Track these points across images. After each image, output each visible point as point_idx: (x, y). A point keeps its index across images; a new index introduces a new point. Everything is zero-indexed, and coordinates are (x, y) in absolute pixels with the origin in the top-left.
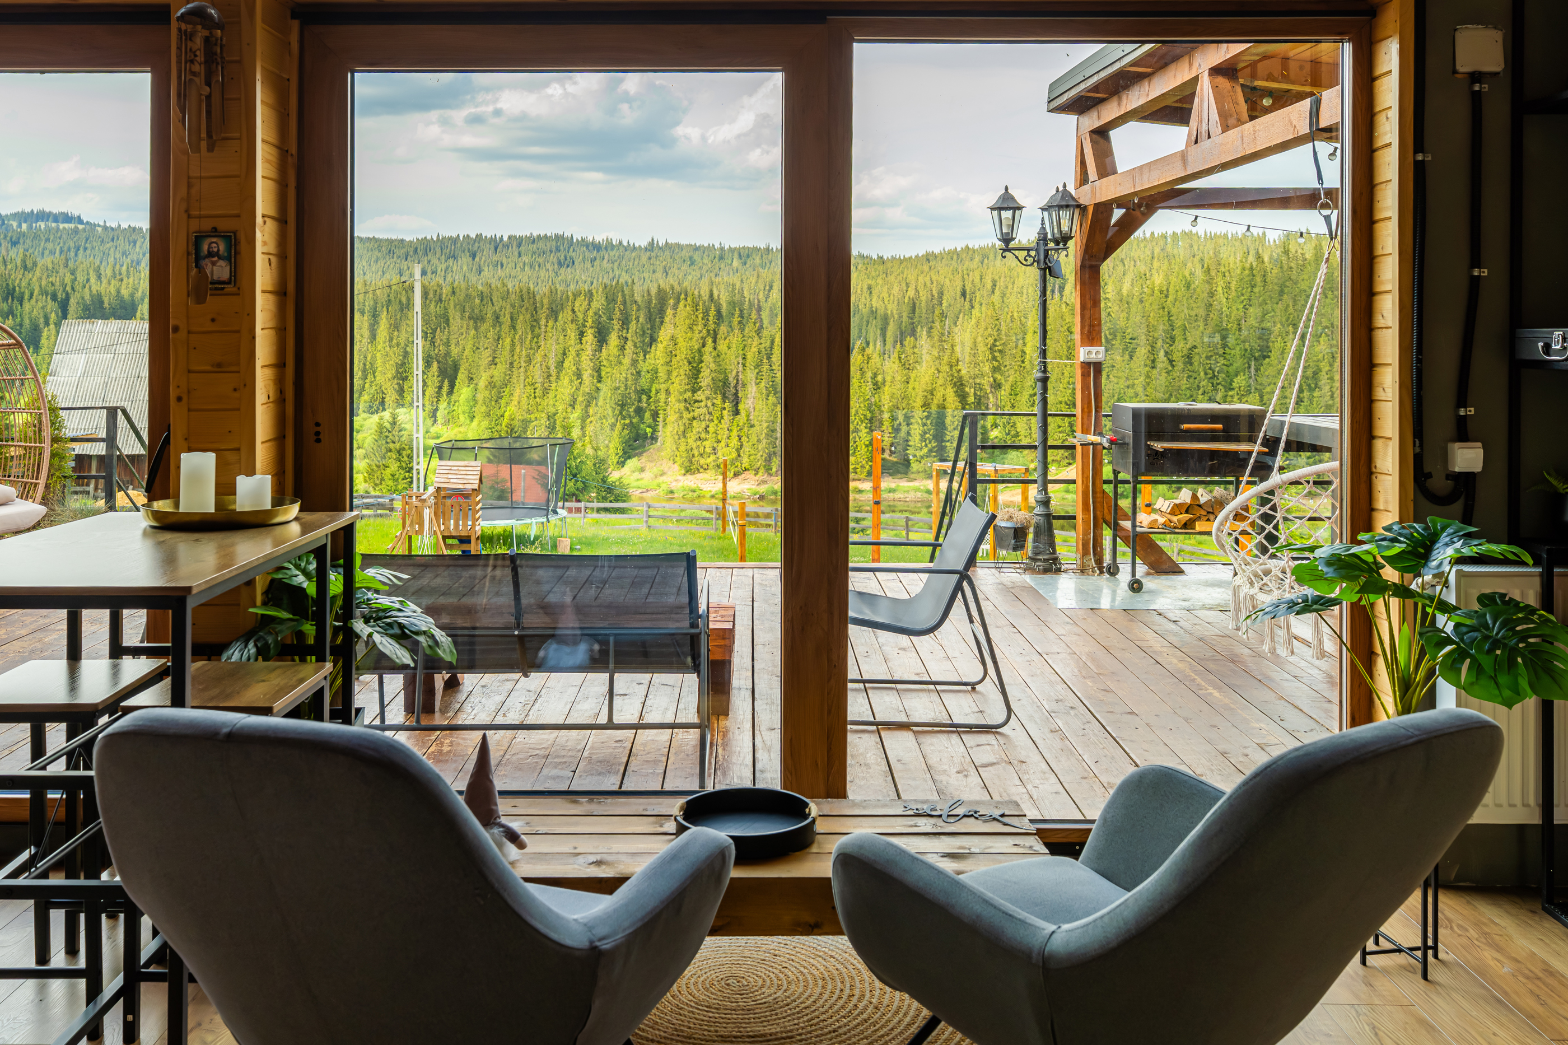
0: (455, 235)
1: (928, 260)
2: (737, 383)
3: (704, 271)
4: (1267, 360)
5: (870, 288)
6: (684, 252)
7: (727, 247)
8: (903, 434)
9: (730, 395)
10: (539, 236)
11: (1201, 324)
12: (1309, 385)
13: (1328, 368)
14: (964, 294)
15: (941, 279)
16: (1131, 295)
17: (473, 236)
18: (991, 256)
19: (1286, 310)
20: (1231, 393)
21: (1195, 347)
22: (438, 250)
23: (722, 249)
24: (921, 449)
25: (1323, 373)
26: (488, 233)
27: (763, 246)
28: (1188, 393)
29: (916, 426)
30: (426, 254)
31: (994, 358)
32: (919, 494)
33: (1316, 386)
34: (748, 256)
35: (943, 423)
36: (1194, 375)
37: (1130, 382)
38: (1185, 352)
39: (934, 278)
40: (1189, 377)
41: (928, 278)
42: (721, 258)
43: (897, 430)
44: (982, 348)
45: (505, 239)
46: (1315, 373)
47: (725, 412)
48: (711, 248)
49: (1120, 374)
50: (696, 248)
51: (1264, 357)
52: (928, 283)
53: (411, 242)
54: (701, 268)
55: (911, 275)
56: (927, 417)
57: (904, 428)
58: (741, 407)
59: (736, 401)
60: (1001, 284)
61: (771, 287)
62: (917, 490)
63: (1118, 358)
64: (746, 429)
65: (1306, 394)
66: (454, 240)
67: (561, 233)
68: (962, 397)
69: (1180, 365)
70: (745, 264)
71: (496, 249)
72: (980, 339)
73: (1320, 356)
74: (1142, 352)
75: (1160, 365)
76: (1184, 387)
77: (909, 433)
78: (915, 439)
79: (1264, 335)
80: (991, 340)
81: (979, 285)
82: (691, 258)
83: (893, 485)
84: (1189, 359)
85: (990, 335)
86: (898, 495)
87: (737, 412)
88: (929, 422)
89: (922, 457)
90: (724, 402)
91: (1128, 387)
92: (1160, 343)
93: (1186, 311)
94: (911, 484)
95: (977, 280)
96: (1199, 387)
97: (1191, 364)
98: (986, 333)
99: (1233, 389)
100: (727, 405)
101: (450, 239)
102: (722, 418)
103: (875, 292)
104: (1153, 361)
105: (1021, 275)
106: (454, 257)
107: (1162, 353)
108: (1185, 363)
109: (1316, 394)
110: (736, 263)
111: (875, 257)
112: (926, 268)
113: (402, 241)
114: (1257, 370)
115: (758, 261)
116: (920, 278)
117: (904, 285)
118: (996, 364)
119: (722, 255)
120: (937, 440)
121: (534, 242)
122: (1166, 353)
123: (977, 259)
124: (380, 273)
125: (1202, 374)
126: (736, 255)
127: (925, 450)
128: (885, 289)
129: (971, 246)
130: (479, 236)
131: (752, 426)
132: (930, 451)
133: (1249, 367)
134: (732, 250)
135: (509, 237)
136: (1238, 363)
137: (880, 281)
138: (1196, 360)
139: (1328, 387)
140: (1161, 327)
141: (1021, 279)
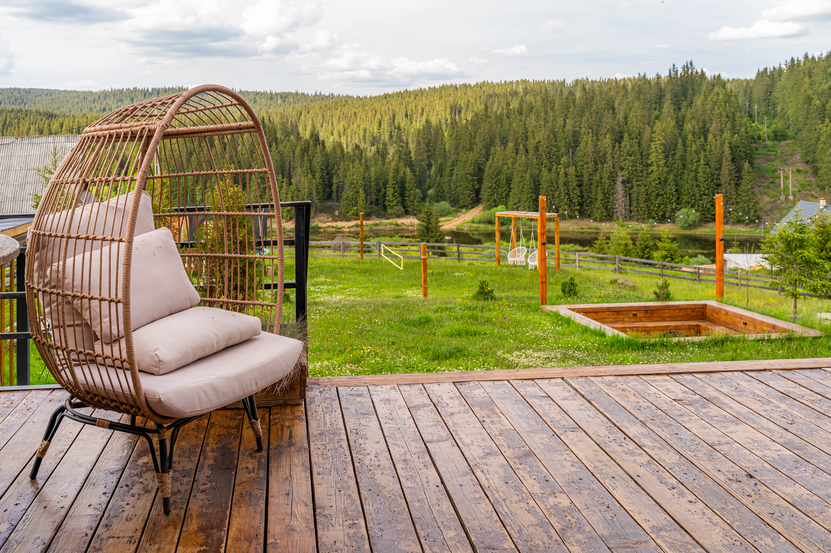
0: (121, 88)
1: (386, 98)
2: (290, 167)
3: (262, 106)
4: (578, 148)
5: (355, 113)
6: (250, 96)
7: (274, 93)
8: (381, 193)
9: (286, 173)
10: (169, 88)
11: (543, 129)
12: (601, 161)
13: (611, 152)
14: (406, 116)
15: (394, 107)
16: (502, 114)
17: (132, 88)
18: (420, 95)
19: (587, 120)
20: (560, 166)
21: (540, 142)
22: (112, 97)
23: (271, 93)
24: (393, 201)
25: (609, 154)
26: (140, 87)
27: (294, 92)
28: (537, 167)
29: (390, 189)
30: (105, 99)
31: (429, 150)
32: (392, 226)
33: (605, 162)
34: (286, 97)
35: (404, 187)
36: (540, 157)
37: (505, 162)
38: (535, 145)
39: (390, 108)
40: (537, 158)
41: (386, 108)
42: (271, 98)
43: (379, 191)
44: (423, 145)
45: (150, 90)
46: (604, 155)
47: (284, 184)
48: (265, 93)
49: (500, 157)
50: (257, 94)
51: (577, 146)
52: (387, 110)
53: (96, 93)
54: (260, 104)
55: (377, 106)
56: (396, 184)
57: (383, 190)
58: (293, 180)
59: (290, 178)
60: (427, 109)
61: (301, 114)
62: (391, 224)
63: (498, 149)
64: (296, 193)
65: (600, 166)
66: (121, 91)
67: (181, 86)
68: (413, 171)
69: (531, 152)
70: (284, 101)
71: (145, 95)
72: (421, 140)
73: (607, 145)
74: (511, 145)
75: (520, 152)
76: (534, 164)
77: (385, 193)
78: (389, 196)
79: (576, 134)
80: (427, 140)
81: (414, 111)
82: (254, 99)
83: (378, 222)
84: (537, 148)
85: (426, 138)
86: (382, 227)
87: (290, 184)
88: (396, 186)
89: (394, 206)
90: (283, 178)
91: (504, 164)
92: (520, 140)
93: (534, 122)
94: (388, 221)
95: (414, 108)
96: (542, 164)
97: (538, 151)
98: (424, 137)
99: (560, 164)
100: (284, 180)
101: (119, 90)
102: (282, 187)
103: (358, 116)
104: (517, 150)
105: (437, 105)
106: (121, 100)
107: (521, 146)
108: (535, 151)
109: (605, 166)
110: (279, 101)
111: (355, 97)
112: (385, 102)
113: (91, 92)
114: (573, 153)
115: (291, 100)
116: (383, 108)
117: (374, 111)
118: (430, 153)
119: (271, 97)
120: (401, 196)
121: (166, 91)
122: (524, 145)
123: (412, 97)
124: (79, 110)
125: (544, 156)
126: (279, 97)
127: (395, 202)
128: (364, 114)
129: (408, 90)
130: (135, 89)
131: (299, 191)
132: (397, 202)
133: (569, 152)
134: (277, 94)
135: (152, 89)
136: (563, 150)
137: (360, 109)
138: (541, 149)
139: (611, 162)
140: (521, 131)
141: (437, 107)
